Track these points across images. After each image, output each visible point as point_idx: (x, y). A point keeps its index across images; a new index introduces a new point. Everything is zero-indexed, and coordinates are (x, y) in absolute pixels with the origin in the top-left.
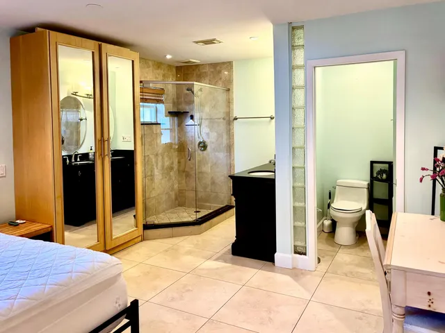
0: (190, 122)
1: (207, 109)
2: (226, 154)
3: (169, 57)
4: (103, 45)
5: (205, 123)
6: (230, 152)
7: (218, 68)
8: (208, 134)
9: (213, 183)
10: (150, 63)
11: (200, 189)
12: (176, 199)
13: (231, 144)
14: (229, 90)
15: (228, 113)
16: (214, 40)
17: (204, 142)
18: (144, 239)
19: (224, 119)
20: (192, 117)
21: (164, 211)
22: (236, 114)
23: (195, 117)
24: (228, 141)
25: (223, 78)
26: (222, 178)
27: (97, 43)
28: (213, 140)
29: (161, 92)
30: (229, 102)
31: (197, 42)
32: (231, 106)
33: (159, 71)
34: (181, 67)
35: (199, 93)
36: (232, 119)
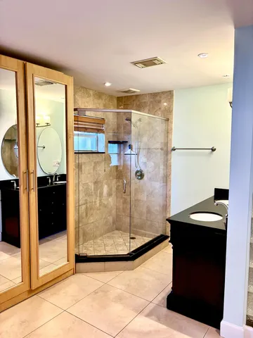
0: (128, 151)
1: (145, 139)
2: (162, 184)
3: (108, 84)
4: (29, 65)
5: (143, 153)
6: (166, 183)
7: (158, 98)
8: (145, 163)
9: (149, 211)
10: (91, 92)
11: (136, 215)
12: (114, 223)
13: (168, 173)
14: (168, 120)
15: (166, 144)
16: (155, 59)
17: (141, 171)
18: (75, 272)
19: (162, 149)
20: (130, 147)
21: (101, 235)
22: (174, 145)
23: (134, 147)
24: (165, 171)
25: (162, 109)
26: (158, 208)
27: (21, 62)
28: (150, 170)
29: (102, 121)
30: (168, 132)
31: (135, 63)
32: (170, 136)
33: (100, 101)
34: (122, 97)
35: (138, 123)
36: (170, 149)
